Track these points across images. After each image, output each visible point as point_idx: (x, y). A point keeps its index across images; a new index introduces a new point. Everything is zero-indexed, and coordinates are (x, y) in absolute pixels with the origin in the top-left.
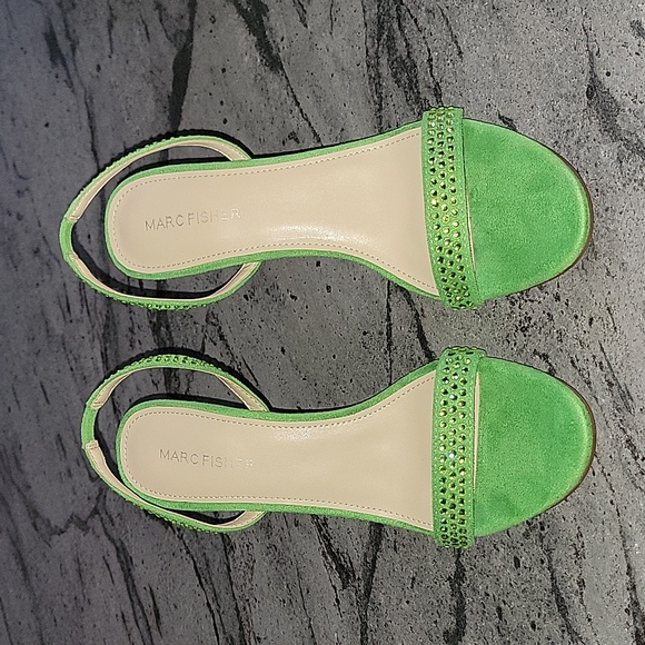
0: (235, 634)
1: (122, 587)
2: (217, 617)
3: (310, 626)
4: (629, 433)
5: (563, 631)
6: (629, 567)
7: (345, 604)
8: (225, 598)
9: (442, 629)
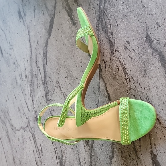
0: (61, 156)
1: (33, 144)
2: (56, 152)
3: (78, 154)
5: (136, 157)
6: (151, 143)
7: (87, 150)
8: (58, 147)
9: (109, 156)
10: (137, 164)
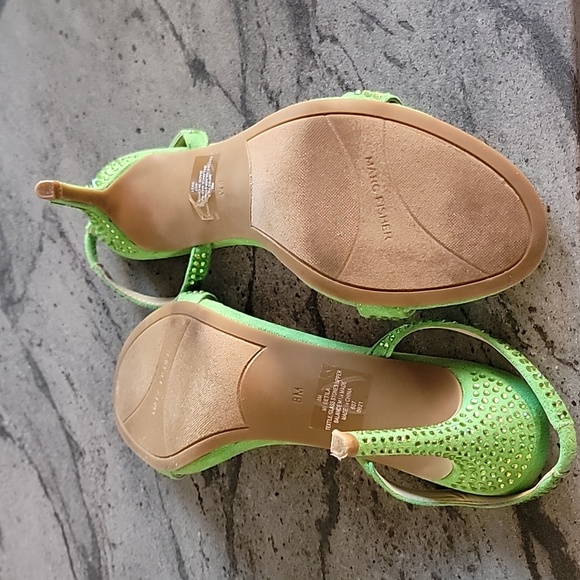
0: (87, 542)
2: (66, 527)
3: (170, 527)
4: (509, 307)
7: (208, 502)
8: (74, 506)
9: (314, 518)
10: (450, 538)
